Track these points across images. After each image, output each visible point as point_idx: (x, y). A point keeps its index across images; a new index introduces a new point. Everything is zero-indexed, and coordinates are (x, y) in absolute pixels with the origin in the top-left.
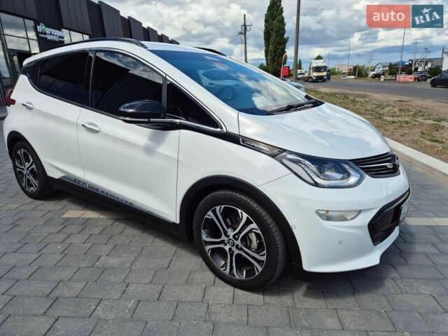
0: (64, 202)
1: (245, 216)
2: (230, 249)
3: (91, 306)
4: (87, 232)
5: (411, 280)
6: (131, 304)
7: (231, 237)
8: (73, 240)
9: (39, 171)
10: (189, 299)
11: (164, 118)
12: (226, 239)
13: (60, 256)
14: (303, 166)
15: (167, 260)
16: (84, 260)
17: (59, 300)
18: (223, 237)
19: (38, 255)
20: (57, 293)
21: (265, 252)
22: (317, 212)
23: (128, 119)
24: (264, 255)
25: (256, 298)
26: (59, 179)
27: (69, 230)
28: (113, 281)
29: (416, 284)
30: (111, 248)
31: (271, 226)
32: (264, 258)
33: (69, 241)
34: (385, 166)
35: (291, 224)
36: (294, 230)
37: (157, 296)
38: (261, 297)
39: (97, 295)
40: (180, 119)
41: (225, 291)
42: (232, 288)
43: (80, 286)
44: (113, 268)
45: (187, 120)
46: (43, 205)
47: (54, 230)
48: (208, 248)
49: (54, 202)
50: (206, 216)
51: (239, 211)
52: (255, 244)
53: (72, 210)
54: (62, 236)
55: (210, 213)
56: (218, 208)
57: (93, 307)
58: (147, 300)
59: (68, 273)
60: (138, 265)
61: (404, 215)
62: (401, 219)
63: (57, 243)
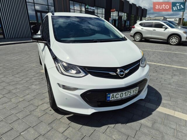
3: (14, 96)
4: (39, 77)
6: (21, 100)
8: (34, 78)
10: (36, 104)
13: (25, 82)
14: (59, 65)
16: (28, 84)
17: (10, 92)
19: (22, 80)
22: (58, 84)
25: (52, 112)
27: (36, 75)
30: (38, 83)
33: (32, 78)
34: (108, 73)
37: (29, 100)
38: (54, 112)
39: (18, 95)
43: (18, 90)
44: (31, 89)
47: (33, 74)
54: (33, 76)
58: (26, 101)
59: (21, 86)
60: (38, 90)
61: (115, 99)
62: (110, 100)
63: (29, 78)
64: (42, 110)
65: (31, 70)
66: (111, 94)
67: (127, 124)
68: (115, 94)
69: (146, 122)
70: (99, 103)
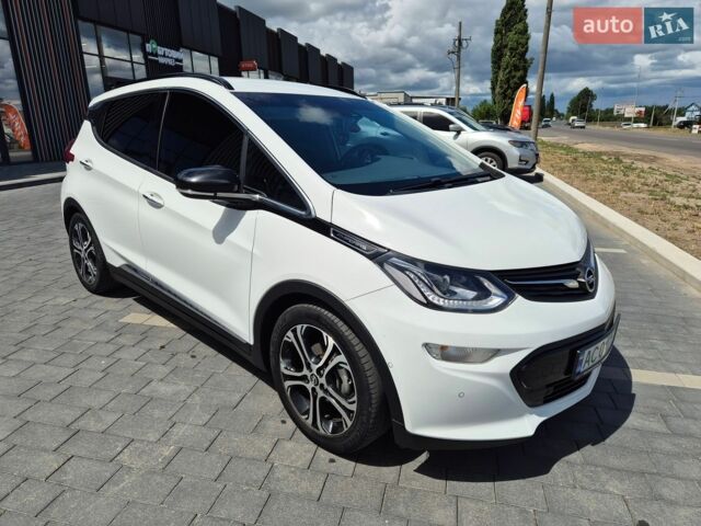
0: (130, 301)
1: (331, 342)
2: (313, 389)
3: (117, 446)
4: (146, 345)
5: (600, 469)
6: (167, 451)
7: (314, 372)
8: (123, 355)
9: (97, 255)
10: (250, 453)
11: (238, 192)
12: (309, 374)
13: (102, 375)
14: (412, 276)
15: (237, 397)
16: (128, 383)
17: (80, 433)
18: (305, 372)
19: (73, 370)
20: (81, 424)
21: (355, 398)
22: (426, 346)
23: (189, 192)
24: (354, 402)
25: (344, 465)
26: (119, 268)
27: (121, 340)
28: (156, 416)
29: (604, 477)
31: (363, 361)
32: (353, 407)
33: (117, 355)
34: (562, 285)
35: (387, 361)
36: (391, 370)
37: (206, 445)
38: (354, 463)
39: (129, 434)
40: (261, 194)
41: (304, 448)
42: (313, 446)
43: (111, 418)
44: (162, 399)
45: (269, 196)
46: (101, 301)
47: (104, 337)
48: (288, 383)
49: (115, 300)
50: (286, 338)
51: (325, 334)
52: (346, 385)
53: (135, 312)
54: (111, 348)
55: (290, 334)
56: (299, 327)
57: (119, 449)
58: (192, 449)
59: (104, 398)
60: (197, 398)
61: (591, 364)
62: (582, 370)
63: (102, 356)
64: (303, 471)
65: (75, 324)
66: (587, 352)
67: (608, 441)
68: (592, 349)
69: (647, 423)
70: (551, 389)
